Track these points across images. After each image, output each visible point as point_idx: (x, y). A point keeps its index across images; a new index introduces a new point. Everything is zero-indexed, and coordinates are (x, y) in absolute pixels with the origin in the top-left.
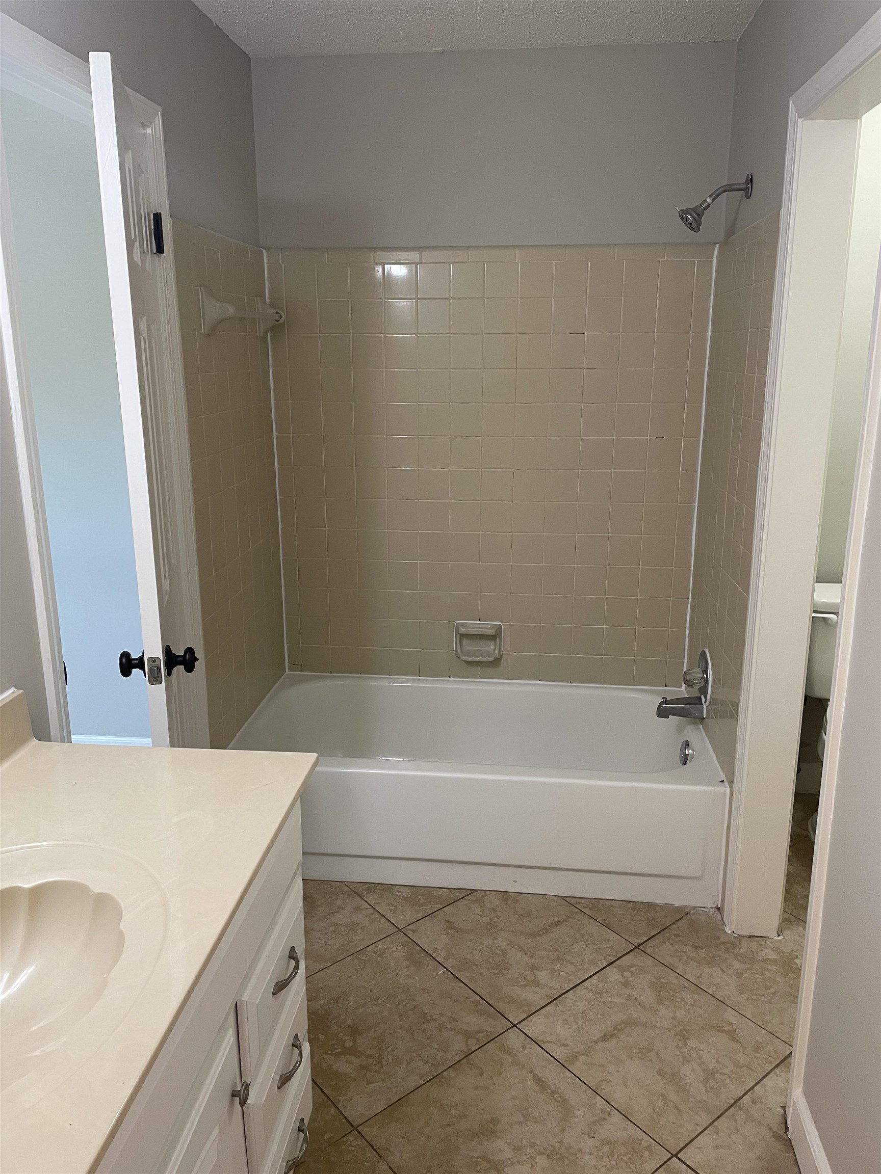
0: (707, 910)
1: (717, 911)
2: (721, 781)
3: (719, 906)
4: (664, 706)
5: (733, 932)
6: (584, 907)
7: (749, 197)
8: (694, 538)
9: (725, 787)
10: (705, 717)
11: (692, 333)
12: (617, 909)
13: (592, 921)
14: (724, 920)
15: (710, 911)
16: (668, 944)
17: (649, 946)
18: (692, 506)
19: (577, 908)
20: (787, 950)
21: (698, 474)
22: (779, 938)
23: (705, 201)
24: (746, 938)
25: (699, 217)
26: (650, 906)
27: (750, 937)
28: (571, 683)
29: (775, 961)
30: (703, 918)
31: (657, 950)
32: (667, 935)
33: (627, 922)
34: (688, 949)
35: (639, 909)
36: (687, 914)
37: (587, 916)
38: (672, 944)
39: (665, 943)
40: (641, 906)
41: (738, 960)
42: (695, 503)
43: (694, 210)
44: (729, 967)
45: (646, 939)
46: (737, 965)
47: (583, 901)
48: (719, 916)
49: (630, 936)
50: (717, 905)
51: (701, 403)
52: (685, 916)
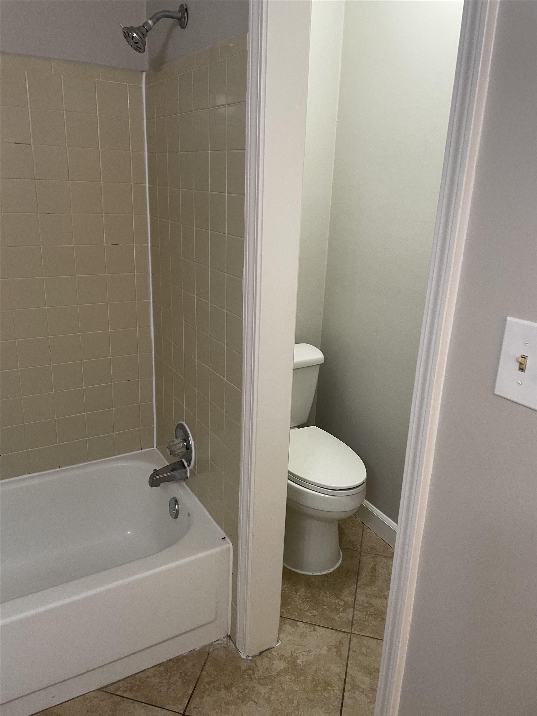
0: (221, 642)
1: (228, 639)
2: (223, 539)
3: (229, 634)
4: (155, 478)
5: (248, 656)
6: (125, 691)
7: (183, 27)
8: (152, 328)
9: (228, 543)
10: (188, 477)
11: (132, 151)
12: (153, 678)
13: (136, 704)
14: (237, 646)
15: (223, 642)
16: (206, 697)
17: (192, 708)
18: (148, 301)
19: (118, 695)
20: (288, 654)
21: (149, 275)
22: (279, 644)
23: (147, 23)
24: (258, 657)
25: (144, 37)
26: (178, 661)
27: (261, 654)
28: (60, 468)
29: (285, 670)
30: (222, 653)
31: (200, 709)
32: (202, 687)
33: (166, 688)
34: (223, 692)
35: (170, 669)
36: (209, 654)
37: (131, 701)
38: (209, 695)
39: (203, 697)
40: (171, 664)
41: (262, 685)
42: (150, 299)
43: (139, 28)
44: (258, 696)
45: (187, 701)
46: (263, 690)
47: (120, 684)
48: (232, 644)
49: (174, 705)
50: (228, 634)
51: (146, 214)
52: (208, 657)
